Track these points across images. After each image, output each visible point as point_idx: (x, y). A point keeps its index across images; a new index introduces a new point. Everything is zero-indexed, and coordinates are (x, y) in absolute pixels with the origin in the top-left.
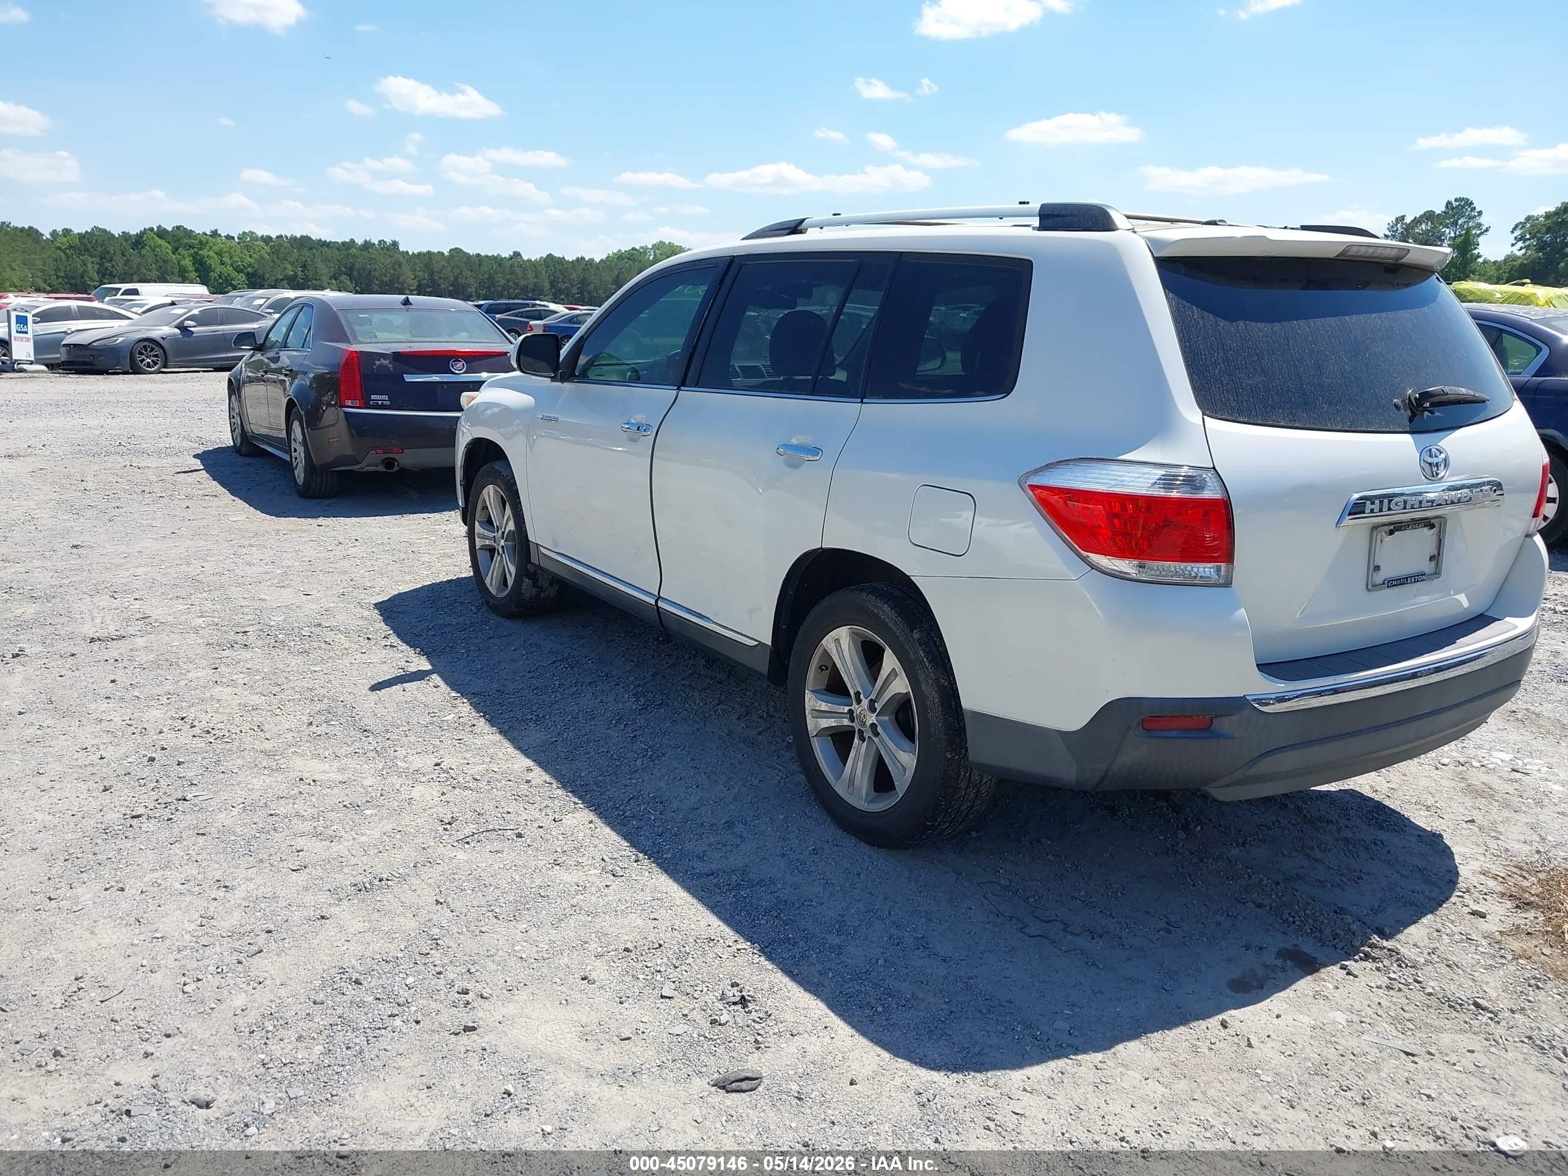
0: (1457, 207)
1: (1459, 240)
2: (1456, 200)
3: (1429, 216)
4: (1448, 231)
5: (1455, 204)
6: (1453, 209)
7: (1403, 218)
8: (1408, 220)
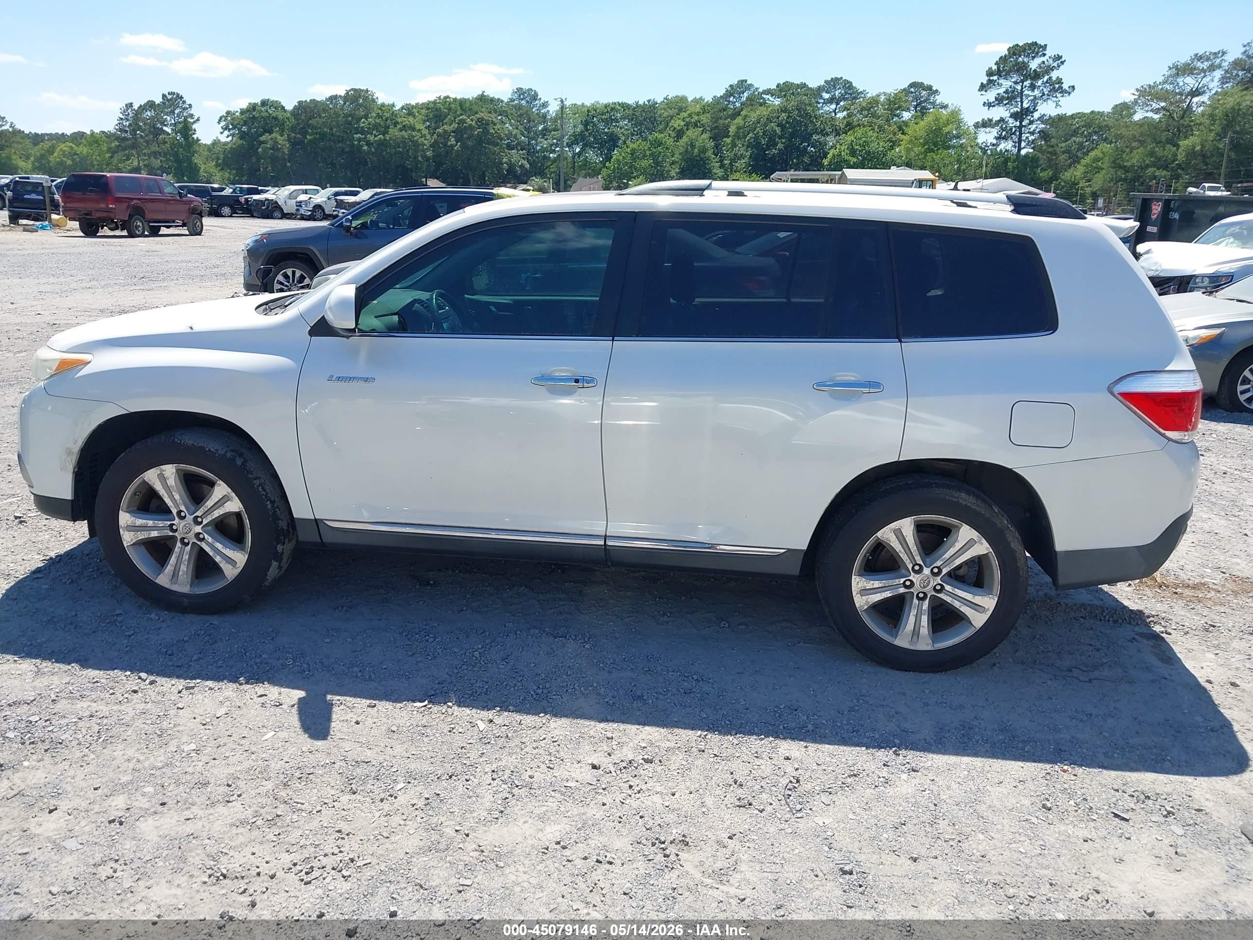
0: (171, 99)
1: (180, 126)
2: (169, 94)
3: (151, 105)
4: (169, 118)
5: (169, 97)
6: (168, 100)
7: (131, 105)
8: (136, 107)
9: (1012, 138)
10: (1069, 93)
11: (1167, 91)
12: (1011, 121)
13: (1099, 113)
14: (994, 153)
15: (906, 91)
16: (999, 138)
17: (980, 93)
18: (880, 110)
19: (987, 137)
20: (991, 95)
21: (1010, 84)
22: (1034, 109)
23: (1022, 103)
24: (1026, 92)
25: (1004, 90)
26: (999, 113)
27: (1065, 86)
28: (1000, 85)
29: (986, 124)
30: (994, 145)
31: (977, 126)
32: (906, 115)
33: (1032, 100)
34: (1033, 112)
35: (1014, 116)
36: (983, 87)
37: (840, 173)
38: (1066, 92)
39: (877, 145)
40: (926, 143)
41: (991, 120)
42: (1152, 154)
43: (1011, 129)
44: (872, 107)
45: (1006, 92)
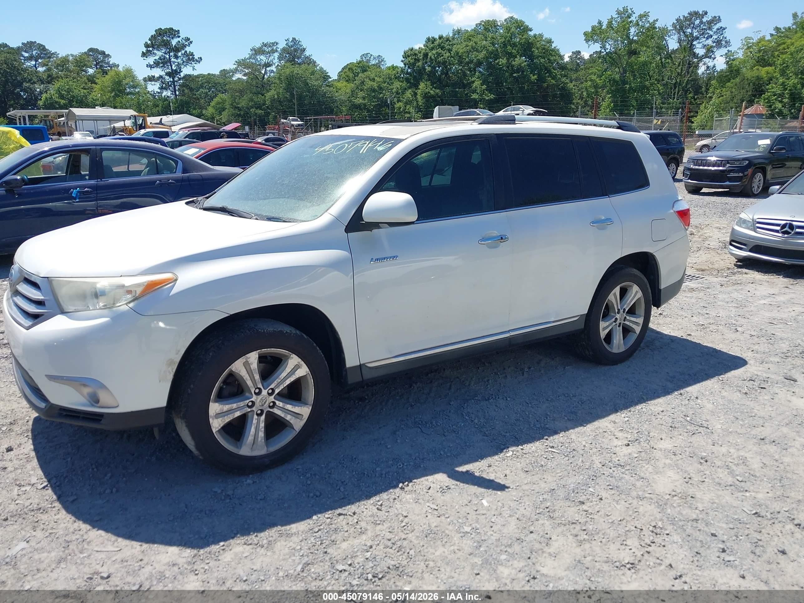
9: (170, 89)
10: (199, 62)
11: (252, 63)
12: (167, 78)
13: (213, 75)
14: (161, 99)
15: (87, 54)
16: (161, 88)
17: (143, 58)
18: (71, 67)
19: (153, 87)
20: (151, 60)
21: (161, 54)
22: (180, 70)
23: (171, 66)
24: (173, 60)
25: (158, 57)
26: (157, 72)
27: (196, 57)
28: (155, 54)
29: (151, 79)
30: (159, 93)
31: (145, 80)
32: (91, 71)
33: (177, 65)
34: (179, 73)
35: (168, 74)
36: (144, 55)
37: (67, 111)
38: (197, 61)
39: (79, 92)
40: (113, 90)
41: (154, 77)
42: (252, 100)
43: (168, 83)
44: (65, 64)
45: (160, 59)
